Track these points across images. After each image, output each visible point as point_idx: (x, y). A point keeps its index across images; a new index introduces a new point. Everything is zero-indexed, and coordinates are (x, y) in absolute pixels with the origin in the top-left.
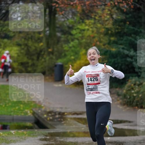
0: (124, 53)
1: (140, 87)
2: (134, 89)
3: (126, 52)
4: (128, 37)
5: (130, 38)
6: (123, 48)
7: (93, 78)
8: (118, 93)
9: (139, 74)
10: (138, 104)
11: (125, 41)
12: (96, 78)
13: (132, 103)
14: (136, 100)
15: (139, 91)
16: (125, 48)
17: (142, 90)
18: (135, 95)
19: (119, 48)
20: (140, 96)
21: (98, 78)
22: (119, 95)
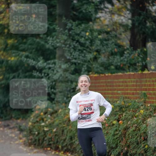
0: (28, 65)
1: (54, 118)
2: (45, 119)
3: (32, 62)
4: (35, 39)
5: (38, 40)
6: (27, 57)
7: (87, 108)
8: (20, 126)
9: (53, 96)
10: (51, 143)
11: (31, 44)
12: (90, 107)
13: (43, 142)
14: (48, 136)
15: (53, 123)
16: (30, 55)
17: (57, 122)
18: (46, 129)
19: (21, 57)
20: (55, 130)
21: (92, 107)
22: (21, 130)
